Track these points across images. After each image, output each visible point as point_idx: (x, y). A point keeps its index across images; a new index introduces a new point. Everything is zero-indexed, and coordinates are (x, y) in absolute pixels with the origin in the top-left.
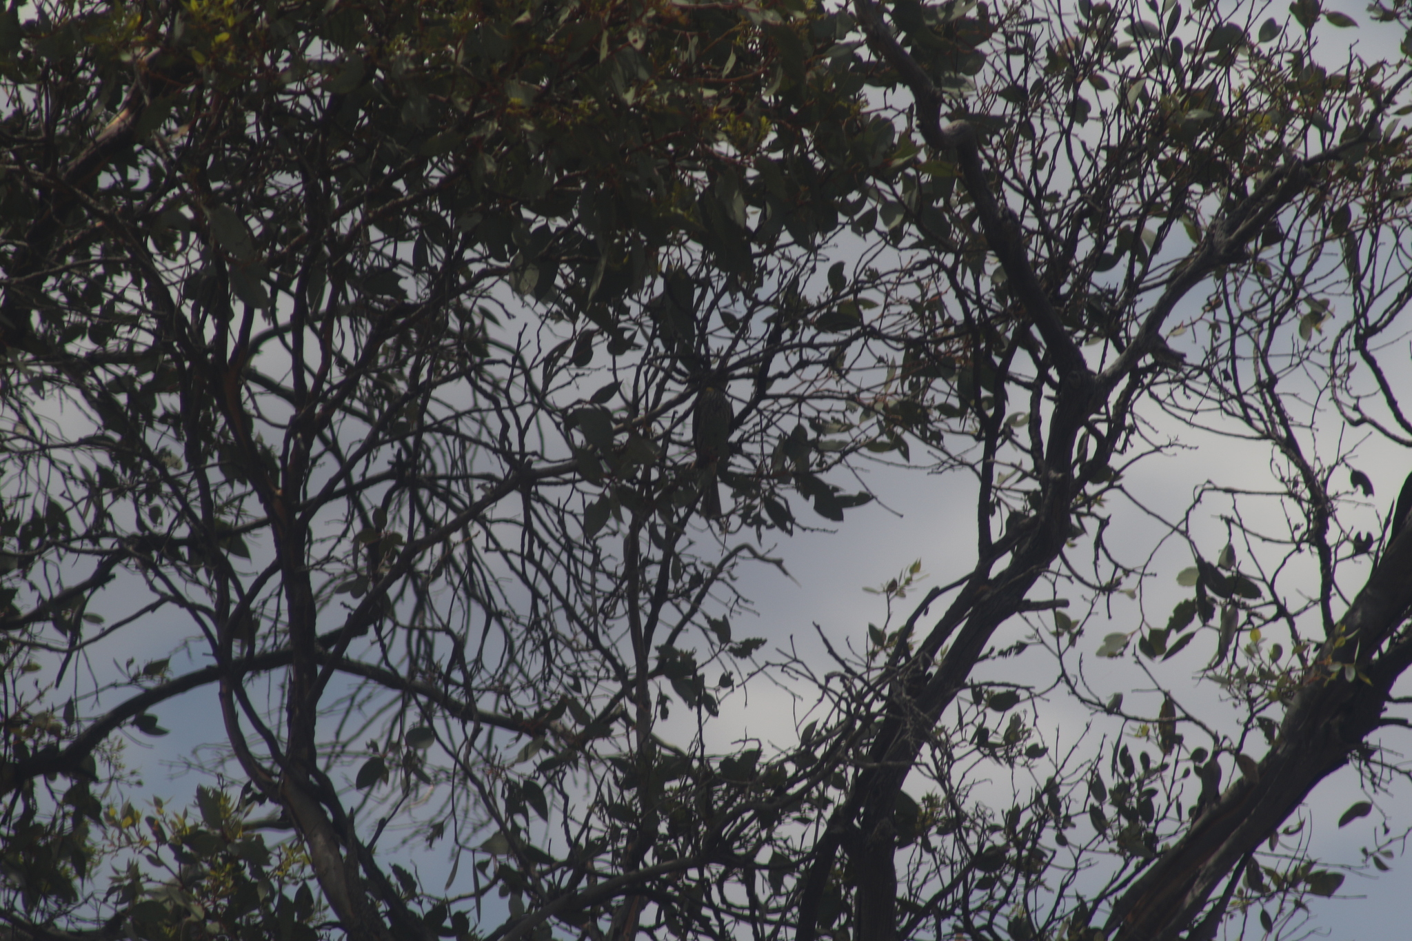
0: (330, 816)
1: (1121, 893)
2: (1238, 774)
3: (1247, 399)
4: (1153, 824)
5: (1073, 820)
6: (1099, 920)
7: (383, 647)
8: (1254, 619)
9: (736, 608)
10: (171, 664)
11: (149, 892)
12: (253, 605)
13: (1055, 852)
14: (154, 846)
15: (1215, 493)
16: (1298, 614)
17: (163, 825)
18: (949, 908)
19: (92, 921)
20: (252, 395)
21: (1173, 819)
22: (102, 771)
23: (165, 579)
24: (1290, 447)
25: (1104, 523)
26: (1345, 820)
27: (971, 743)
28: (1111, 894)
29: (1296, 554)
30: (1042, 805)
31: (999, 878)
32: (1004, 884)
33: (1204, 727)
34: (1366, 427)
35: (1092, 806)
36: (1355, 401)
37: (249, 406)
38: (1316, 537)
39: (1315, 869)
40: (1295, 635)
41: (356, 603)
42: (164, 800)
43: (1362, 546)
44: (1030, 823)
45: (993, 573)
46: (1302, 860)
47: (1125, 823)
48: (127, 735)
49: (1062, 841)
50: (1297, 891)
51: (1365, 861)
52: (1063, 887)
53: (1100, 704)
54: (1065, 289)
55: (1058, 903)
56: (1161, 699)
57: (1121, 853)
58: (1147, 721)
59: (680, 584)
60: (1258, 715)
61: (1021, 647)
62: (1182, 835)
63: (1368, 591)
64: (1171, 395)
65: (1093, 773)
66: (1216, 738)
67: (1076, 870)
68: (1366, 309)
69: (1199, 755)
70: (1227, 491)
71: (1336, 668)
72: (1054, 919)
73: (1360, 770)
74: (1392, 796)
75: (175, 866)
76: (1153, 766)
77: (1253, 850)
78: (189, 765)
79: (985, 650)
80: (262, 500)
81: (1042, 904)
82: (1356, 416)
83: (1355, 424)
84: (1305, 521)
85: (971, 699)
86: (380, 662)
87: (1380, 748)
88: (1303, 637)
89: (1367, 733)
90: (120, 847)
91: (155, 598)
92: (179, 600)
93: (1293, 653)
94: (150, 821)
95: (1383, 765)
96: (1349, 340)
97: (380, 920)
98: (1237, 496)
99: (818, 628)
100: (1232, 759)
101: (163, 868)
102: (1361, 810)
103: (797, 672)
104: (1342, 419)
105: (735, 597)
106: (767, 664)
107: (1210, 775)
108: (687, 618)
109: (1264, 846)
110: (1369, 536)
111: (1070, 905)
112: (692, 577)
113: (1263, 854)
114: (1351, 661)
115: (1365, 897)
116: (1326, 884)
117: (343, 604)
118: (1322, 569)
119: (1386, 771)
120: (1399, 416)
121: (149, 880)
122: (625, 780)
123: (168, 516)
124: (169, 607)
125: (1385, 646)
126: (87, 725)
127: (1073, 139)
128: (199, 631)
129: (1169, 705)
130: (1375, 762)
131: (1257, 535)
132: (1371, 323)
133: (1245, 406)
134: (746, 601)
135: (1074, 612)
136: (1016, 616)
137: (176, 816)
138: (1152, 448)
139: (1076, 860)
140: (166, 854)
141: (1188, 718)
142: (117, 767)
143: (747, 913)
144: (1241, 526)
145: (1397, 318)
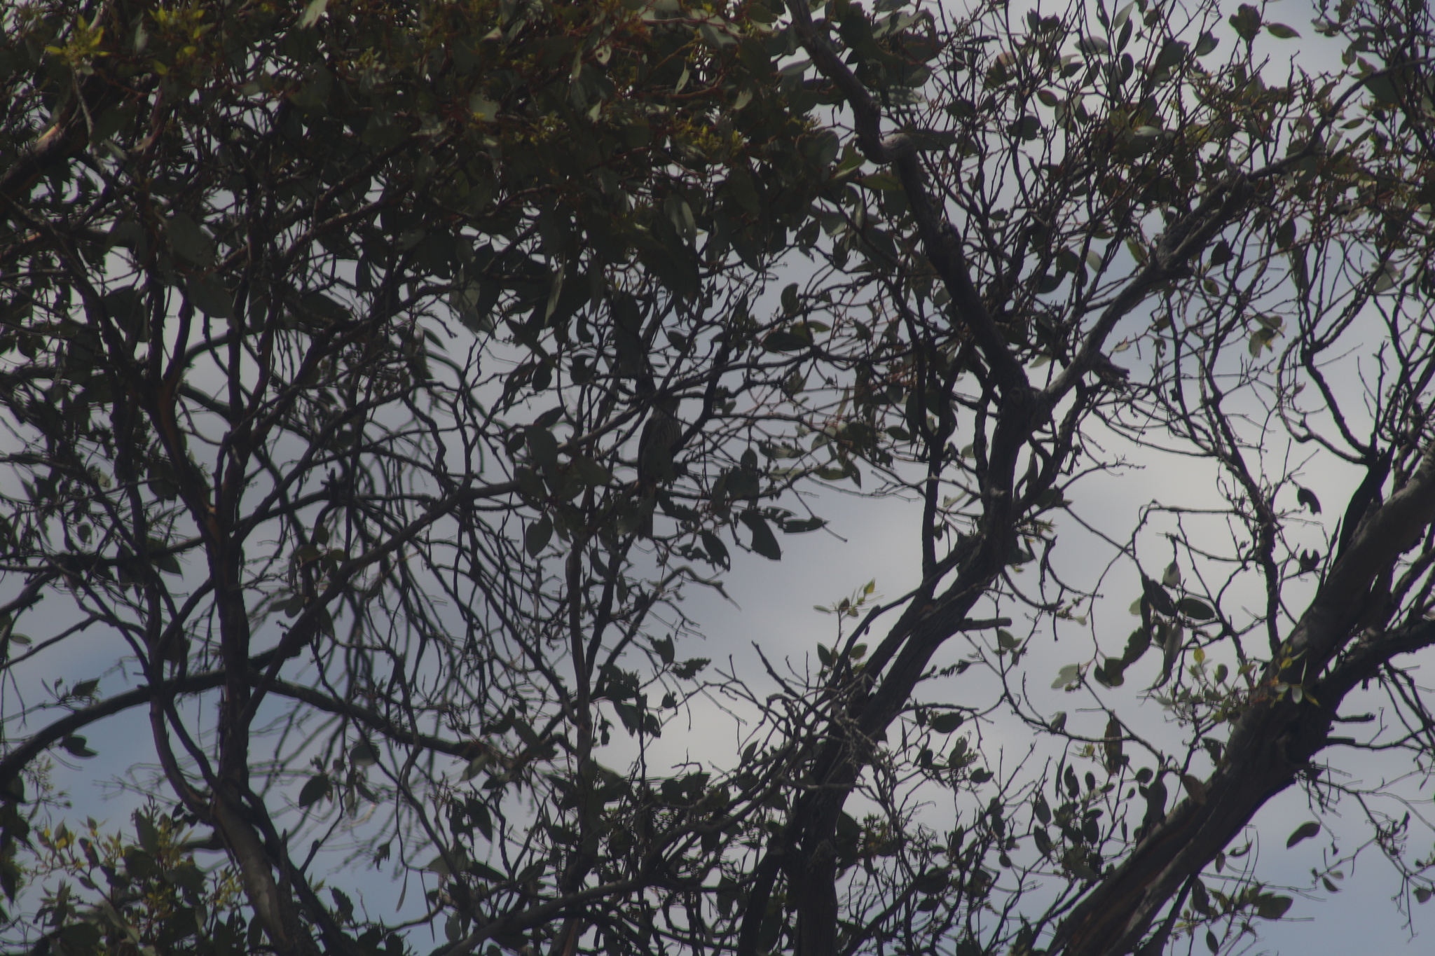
0: (262, 837)
1: (1065, 915)
2: (1184, 794)
3: (1193, 419)
4: (1097, 845)
5: (1017, 842)
6: (1043, 942)
7: (320, 666)
8: (1199, 638)
9: (681, 629)
10: (99, 685)
11: (81, 915)
12: (185, 625)
13: (998, 874)
14: (87, 868)
15: (1161, 513)
16: (1244, 632)
17: (96, 847)
18: (891, 930)
19: (21, 944)
20: (186, 412)
21: (1118, 840)
22: (30, 792)
23: (96, 598)
24: (1235, 463)
25: (1050, 544)
26: (1293, 841)
27: (915, 765)
28: (1055, 915)
29: (1241, 572)
30: (986, 827)
31: (942, 900)
32: (946, 906)
33: (1149, 747)
34: (1313, 444)
35: (1037, 829)
36: (1302, 417)
37: (183, 422)
38: (1263, 555)
39: (1264, 891)
40: (1240, 654)
41: (291, 622)
42: (98, 822)
43: (1308, 563)
44: (974, 844)
45: (938, 592)
46: (1249, 882)
47: (1069, 844)
48: (56, 754)
49: (1005, 862)
50: (1244, 914)
51: (1314, 883)
52: (1007, 910)
53: (1044, 724)
54: (1009, 306)
55: (1001, 926)
56: (1106, 719)
57: (1066, 875)
58: (1092, 741)
59: (625, 606)
60: (1204, 736)
61: (963, 666)
62: (1126, 856)
63: (1314, 609)
64: (1116, 413)
65: (1037, 794)
66: (1161, 758)
67: (1020, 892)
68: (1313, 326)
69: (1144, 775)
70: (1172, 510)
71: (1283, 689)
72: (997, 942)
73: (1308, 790)
74: (1340, 816)
75: (106, 888)
76: (1098, 786)
77: (1199, 871)
78: (123, 786)
79: (927, 669)
80: (195, 517)
81: (985, 924)
82: (1303, 432)
83: (1302, 440)
84: (1251, 539)
85: (915, 719)
86: (317, 684)
87: (1327, 767)
88: (1249, 656)
89: (1313, 753)
90: (53, 869)
91: (85, 616)
92: (111, 619)
93: (1240, 673)
94: (84, 843)
95: (1331, 785)
96: (1296, 356)
97: (314, 943)
98: (1182, 515)
99: (757, 647)
100: (1178, 779)
101: (96, 891)
102: (1309, 830)
103: (736, 692)
104: (1289, 435)
105: (680, 619)
106: (706, 684)
107: (1156, 795)
108: (628, 638)
109: (1211, 868)
110: (1316, 554)
111: (1014, 926)
112: (637, 599)
113: (1209, 875)
114: (1297, 681)
115: (1312, 919)
116: (1274, 907)
117: (278, 622)
118: (1269, 587)
119: (1334, 791)
120: (1346, 433)
121: (81, 903)
122: (564, 800)
123: (98, 535)
124: (99, 626)
125: (1332, 665)
126: (14, 747)
127: (1020, 155)
128: (131, 651)
129: (1115, 725)
130: (1322, 782)
131: (1202, 553)
132: (1317, 338)
133: (1190, 425)
134: (692, 624)
135: (1017, 631)
136: (959, 634)
137: (111, 839)
138: (1095, 465)
139: (1020, 882)
140: (99, 876)
141: (1133, 738)
142: (46, 788)
143: (687, 936)
144: (1186, 544)
145: (1344, 333)
